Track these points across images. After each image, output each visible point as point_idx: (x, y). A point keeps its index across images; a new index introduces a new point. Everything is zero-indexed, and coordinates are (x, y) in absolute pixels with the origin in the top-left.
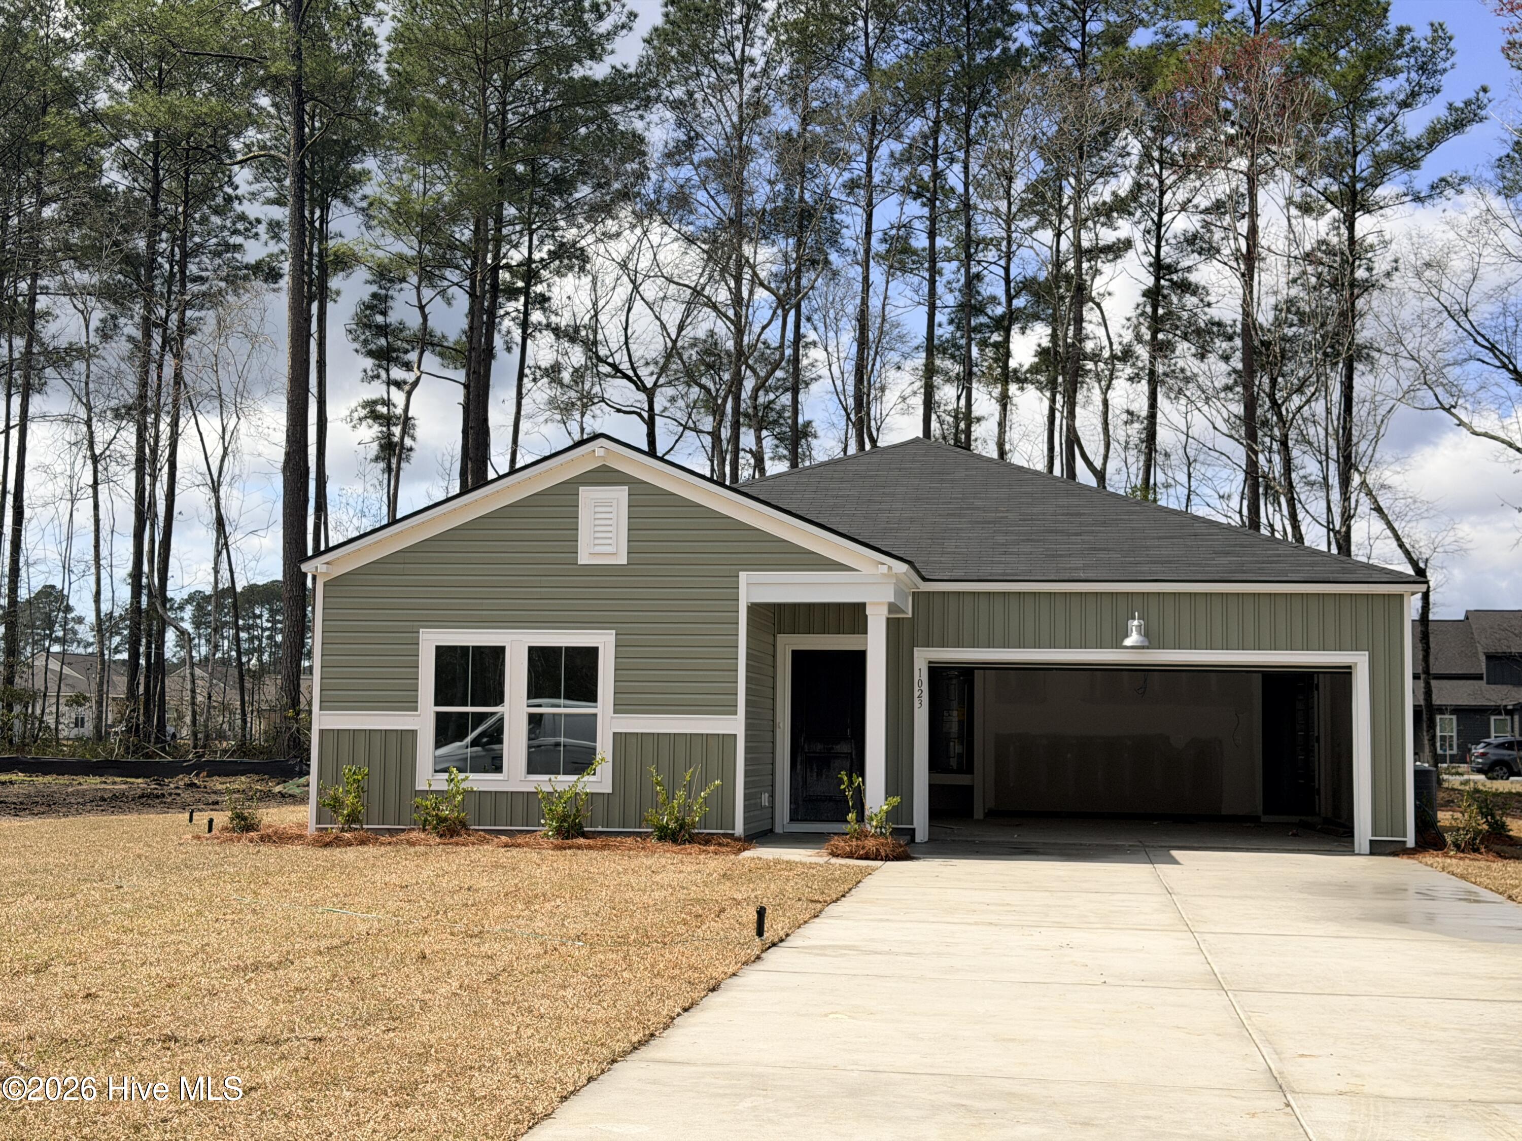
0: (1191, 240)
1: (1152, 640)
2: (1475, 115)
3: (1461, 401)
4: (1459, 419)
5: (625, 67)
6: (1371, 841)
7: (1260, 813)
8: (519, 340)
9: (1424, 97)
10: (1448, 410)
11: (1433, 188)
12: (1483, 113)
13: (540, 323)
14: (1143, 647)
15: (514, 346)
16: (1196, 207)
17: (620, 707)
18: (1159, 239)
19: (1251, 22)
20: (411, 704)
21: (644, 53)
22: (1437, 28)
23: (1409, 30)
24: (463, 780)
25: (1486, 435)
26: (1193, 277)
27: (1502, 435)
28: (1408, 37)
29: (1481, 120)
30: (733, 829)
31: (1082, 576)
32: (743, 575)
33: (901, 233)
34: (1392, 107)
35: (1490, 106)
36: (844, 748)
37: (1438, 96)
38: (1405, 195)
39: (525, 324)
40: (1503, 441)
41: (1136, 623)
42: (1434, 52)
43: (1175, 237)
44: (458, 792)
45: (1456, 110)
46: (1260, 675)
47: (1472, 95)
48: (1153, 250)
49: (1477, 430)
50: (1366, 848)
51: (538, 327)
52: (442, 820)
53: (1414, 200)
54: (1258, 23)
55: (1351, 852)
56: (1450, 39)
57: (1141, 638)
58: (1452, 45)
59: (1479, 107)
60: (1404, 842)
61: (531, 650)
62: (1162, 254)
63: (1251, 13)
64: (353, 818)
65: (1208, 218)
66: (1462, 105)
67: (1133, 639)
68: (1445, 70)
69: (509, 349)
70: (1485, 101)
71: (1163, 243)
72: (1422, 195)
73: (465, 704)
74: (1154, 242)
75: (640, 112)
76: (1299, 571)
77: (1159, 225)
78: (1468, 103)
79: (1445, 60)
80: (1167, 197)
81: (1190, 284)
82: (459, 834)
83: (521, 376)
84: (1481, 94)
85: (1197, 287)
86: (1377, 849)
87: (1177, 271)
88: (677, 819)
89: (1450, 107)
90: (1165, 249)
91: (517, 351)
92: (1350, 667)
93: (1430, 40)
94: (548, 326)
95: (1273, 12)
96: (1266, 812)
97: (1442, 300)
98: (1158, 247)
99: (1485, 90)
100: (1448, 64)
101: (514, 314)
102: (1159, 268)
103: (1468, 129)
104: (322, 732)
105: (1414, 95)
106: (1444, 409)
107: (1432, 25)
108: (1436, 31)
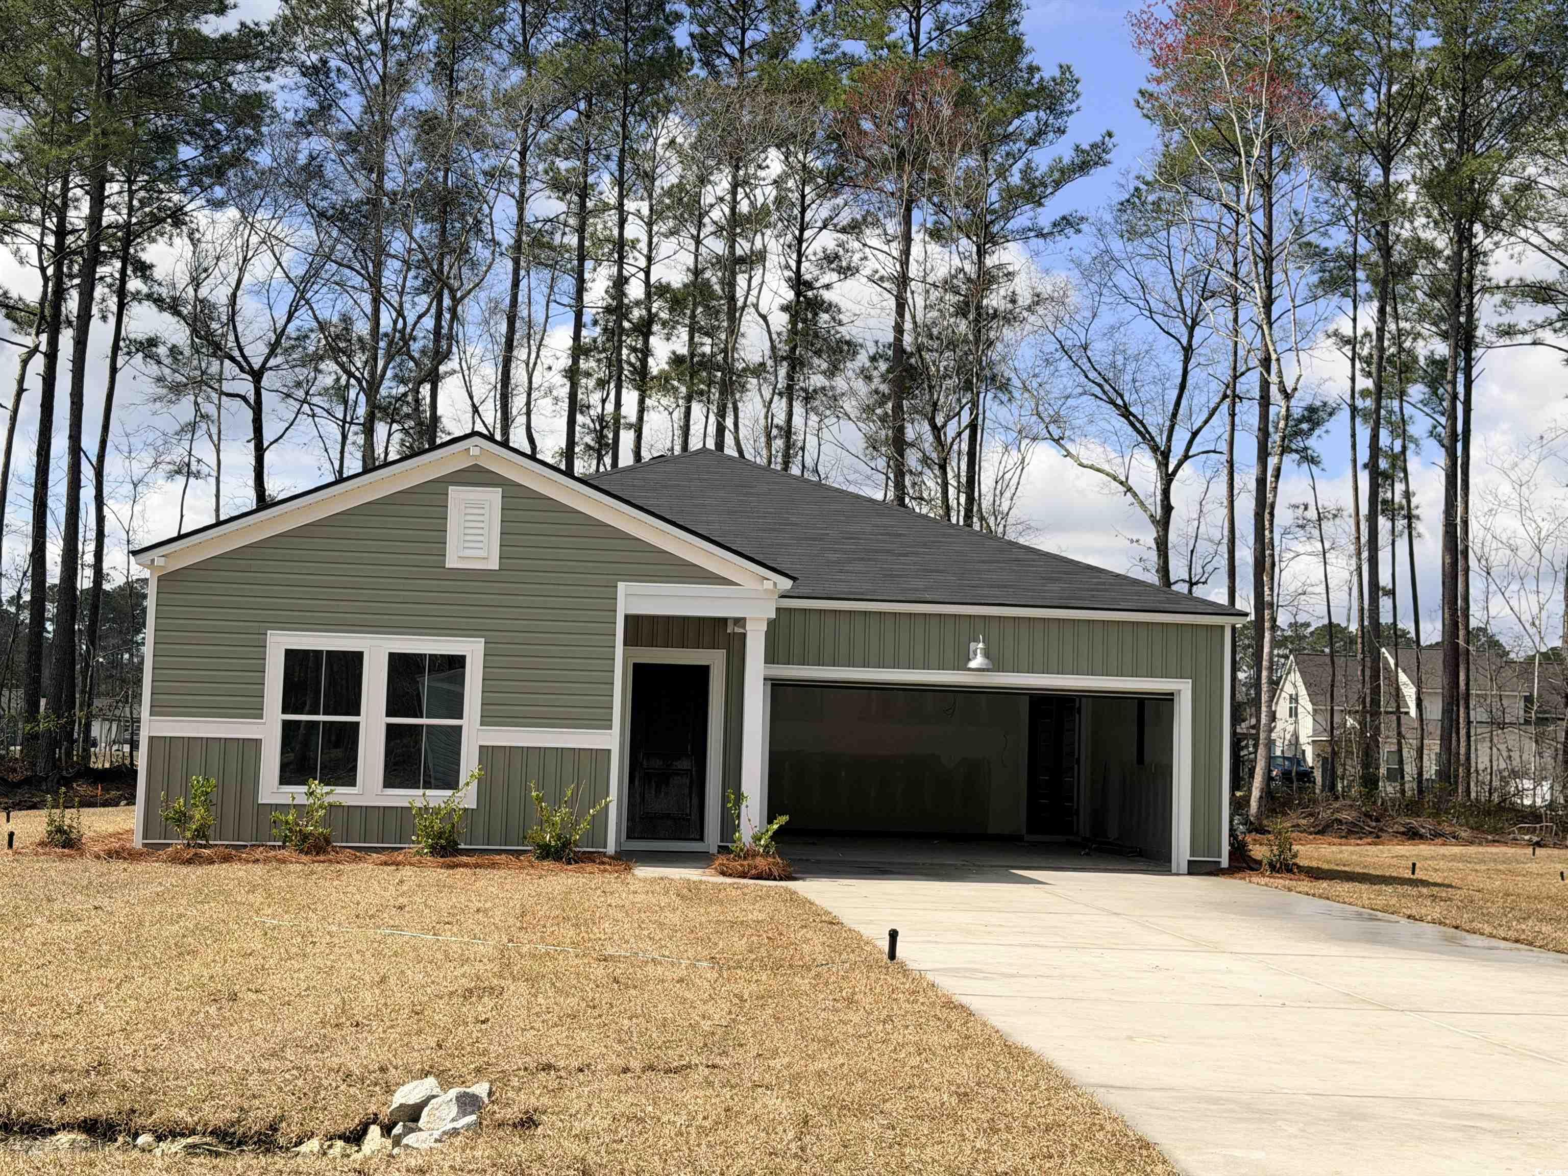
0: (830, 259)
1: (997, 663)
2: (1100, 158)
3: (1067, 433)
4: (1066, 450)
5: (256, 24)
6: (1189, 861)
7: (1024, 831)
8: (114, 308)
9: (1051, 135)
10: (1057, 441)
11: (1055, 225)
12: (1106, 157)
13: (138, 292)
14: (988, 670)
15: (110, 315)
16: (835, 226)
17: (487, 719)
18: (800, 255)
19: (910, 48)
20: (256, 711)
21: (281, 13)
22: (1065, 69)
23: (1038, 69)
24: (327, 793)
25: (1091, 467)
26: (827, 295)
27: (1106, 467)
28: (1037, 77)
29: (1105, 164)
30: (605, 847)
31: (928, 597)
32: (621, 586)
33: (546, 227)
34: (1021, 145)
35: (1114, 151)
36: (684, 764)
37: (1064, 137)
38: (1030, 230)
39: (121, 293)
40: (1108, 474)
41: (981, 645)
42: (1061, 93)
43: (815, 254)
44: (321, 807)
45: (1083, 151)
46: (1027, 698)
47: (1098, 139)
48: (793, 265)
49: (1085, 462)
50: (1184, 867)
51: (137, 296)
52: (305, 837)
53: (1037, 236)
54: (916, 50)
55: (1168, 872)
56: (1077, 82)
57: (986, 661)
58: (1079, 88)
59: (1104, 150)
60: (1219, 862)
61: (391, 655)
62: (803, 269)
63: (910, 39)
64: (201, 833)
65: (843, 237)
66: (1088, 148)
67: (977, 662)
68: (1071, 112)
69: (104, 318)
70: (1110, 146)
71: (804, 259)
72: (1045, 231)
73: (317, 713)
74: (794, 256)
75: (267, 74)
76: (1127, 600)
77: (800, 240)
78: (1094, 146)
79: (1071, 102)
80: (809, 215)
81: (823, 302)
82: (325, 852)
83: (116, 348)
84: (1107, 138)
85: (830, 305)
86: (1195, 869)
87: (813, 289)
88: (559, 838)
89: (1077, 148)
90: (805, 265)
91: (112, 320)
92: (1172, 694)
93: (1058, 81)
94: (149, 297)
95: (931, 40)
96: (1030, 831)
97: (1056, 334)
98: (799, 263)
99: (1110, 135)
100: (1073, 107)
101: (109, 280)
102: (799, 284)
103: (1092, 171)
104: (151, 739)
105: (1040, 133)
106: (1054, 440)
107: (1061, 67)
108: (1063, 73)
